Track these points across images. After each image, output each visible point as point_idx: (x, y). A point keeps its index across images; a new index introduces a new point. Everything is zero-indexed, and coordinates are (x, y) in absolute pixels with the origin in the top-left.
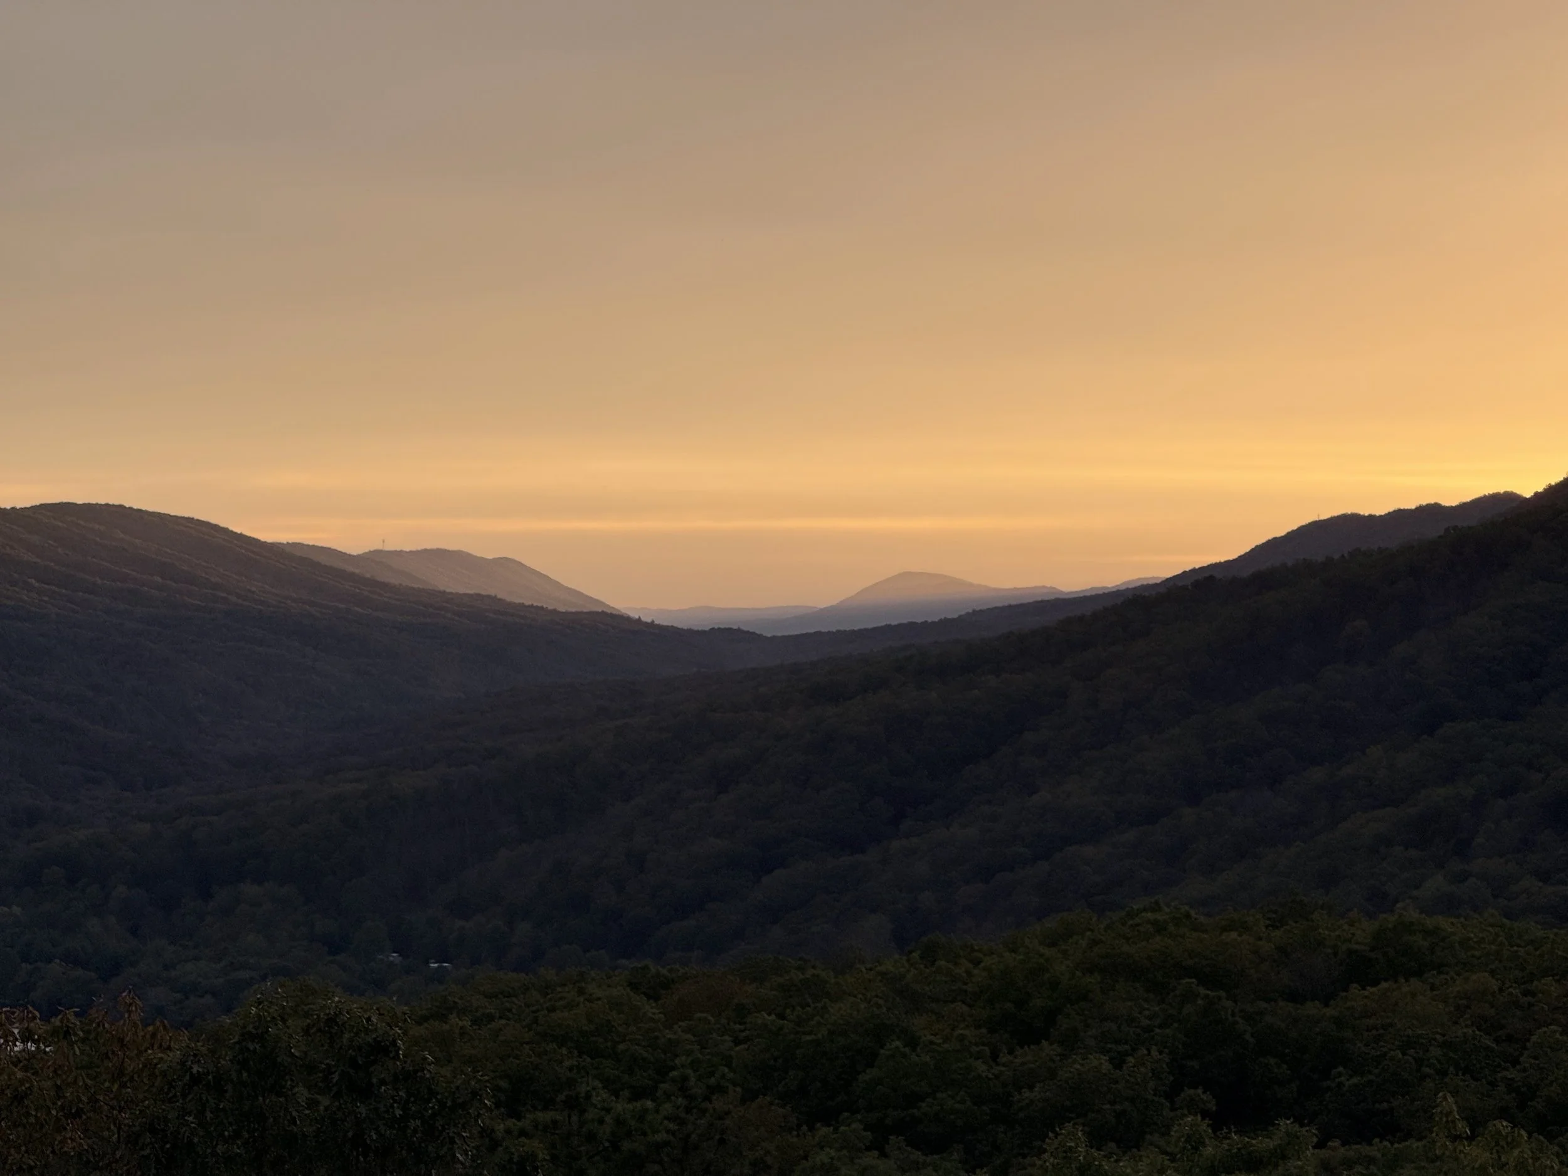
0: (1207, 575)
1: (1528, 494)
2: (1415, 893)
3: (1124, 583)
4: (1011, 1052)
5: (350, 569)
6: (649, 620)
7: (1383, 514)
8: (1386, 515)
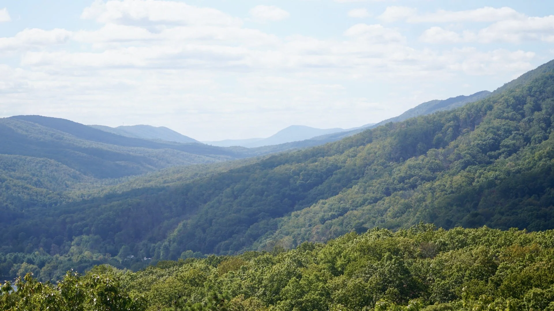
0: (390, 122)
1: (492, 91)
2: (461, 221)
3: (363, 126)
4: (331, 279)
5: (113, 132)
6: (210, 145)
7: (446, 99)
8: (447, 100)
